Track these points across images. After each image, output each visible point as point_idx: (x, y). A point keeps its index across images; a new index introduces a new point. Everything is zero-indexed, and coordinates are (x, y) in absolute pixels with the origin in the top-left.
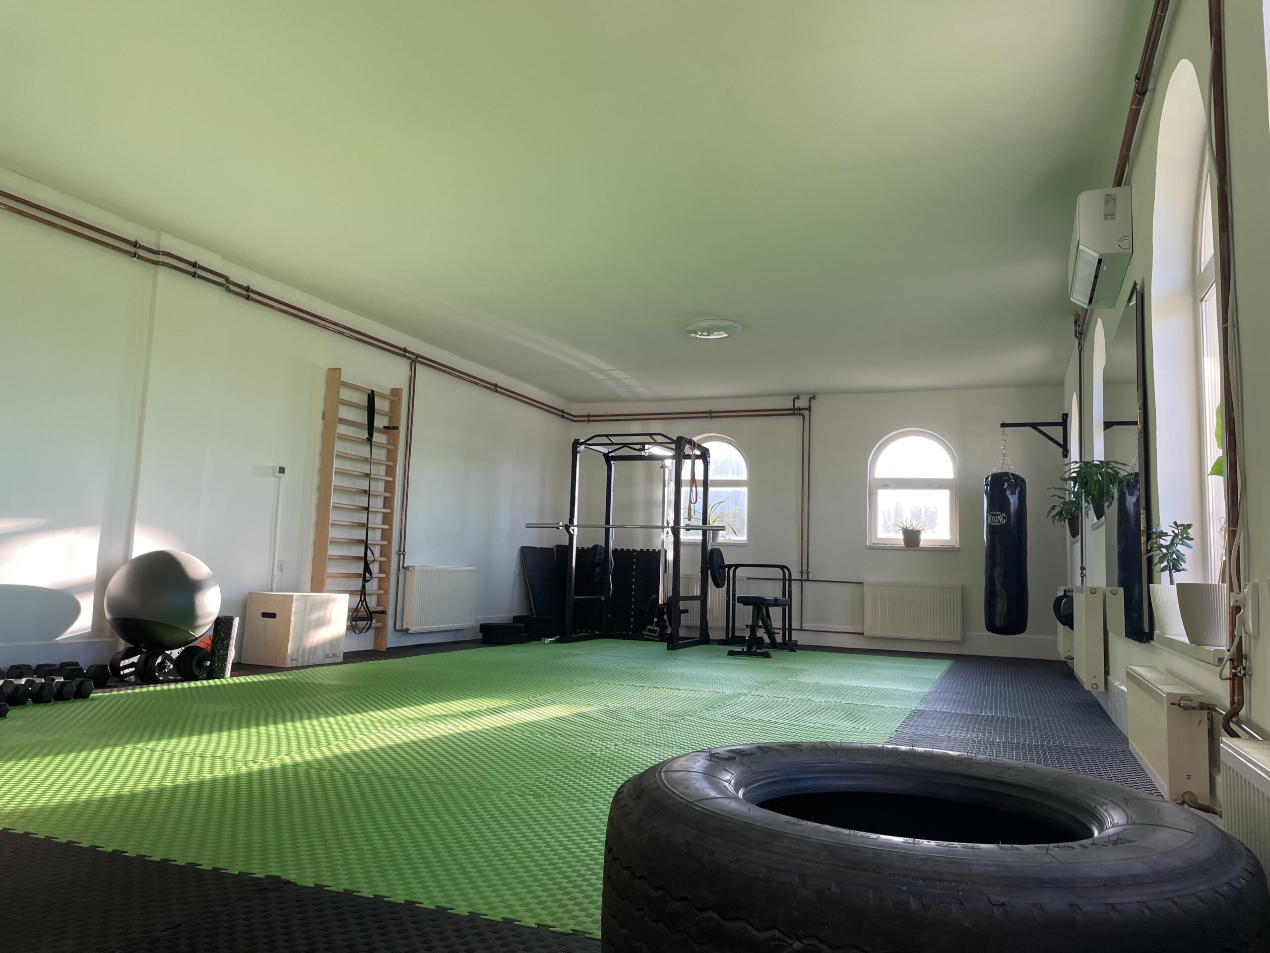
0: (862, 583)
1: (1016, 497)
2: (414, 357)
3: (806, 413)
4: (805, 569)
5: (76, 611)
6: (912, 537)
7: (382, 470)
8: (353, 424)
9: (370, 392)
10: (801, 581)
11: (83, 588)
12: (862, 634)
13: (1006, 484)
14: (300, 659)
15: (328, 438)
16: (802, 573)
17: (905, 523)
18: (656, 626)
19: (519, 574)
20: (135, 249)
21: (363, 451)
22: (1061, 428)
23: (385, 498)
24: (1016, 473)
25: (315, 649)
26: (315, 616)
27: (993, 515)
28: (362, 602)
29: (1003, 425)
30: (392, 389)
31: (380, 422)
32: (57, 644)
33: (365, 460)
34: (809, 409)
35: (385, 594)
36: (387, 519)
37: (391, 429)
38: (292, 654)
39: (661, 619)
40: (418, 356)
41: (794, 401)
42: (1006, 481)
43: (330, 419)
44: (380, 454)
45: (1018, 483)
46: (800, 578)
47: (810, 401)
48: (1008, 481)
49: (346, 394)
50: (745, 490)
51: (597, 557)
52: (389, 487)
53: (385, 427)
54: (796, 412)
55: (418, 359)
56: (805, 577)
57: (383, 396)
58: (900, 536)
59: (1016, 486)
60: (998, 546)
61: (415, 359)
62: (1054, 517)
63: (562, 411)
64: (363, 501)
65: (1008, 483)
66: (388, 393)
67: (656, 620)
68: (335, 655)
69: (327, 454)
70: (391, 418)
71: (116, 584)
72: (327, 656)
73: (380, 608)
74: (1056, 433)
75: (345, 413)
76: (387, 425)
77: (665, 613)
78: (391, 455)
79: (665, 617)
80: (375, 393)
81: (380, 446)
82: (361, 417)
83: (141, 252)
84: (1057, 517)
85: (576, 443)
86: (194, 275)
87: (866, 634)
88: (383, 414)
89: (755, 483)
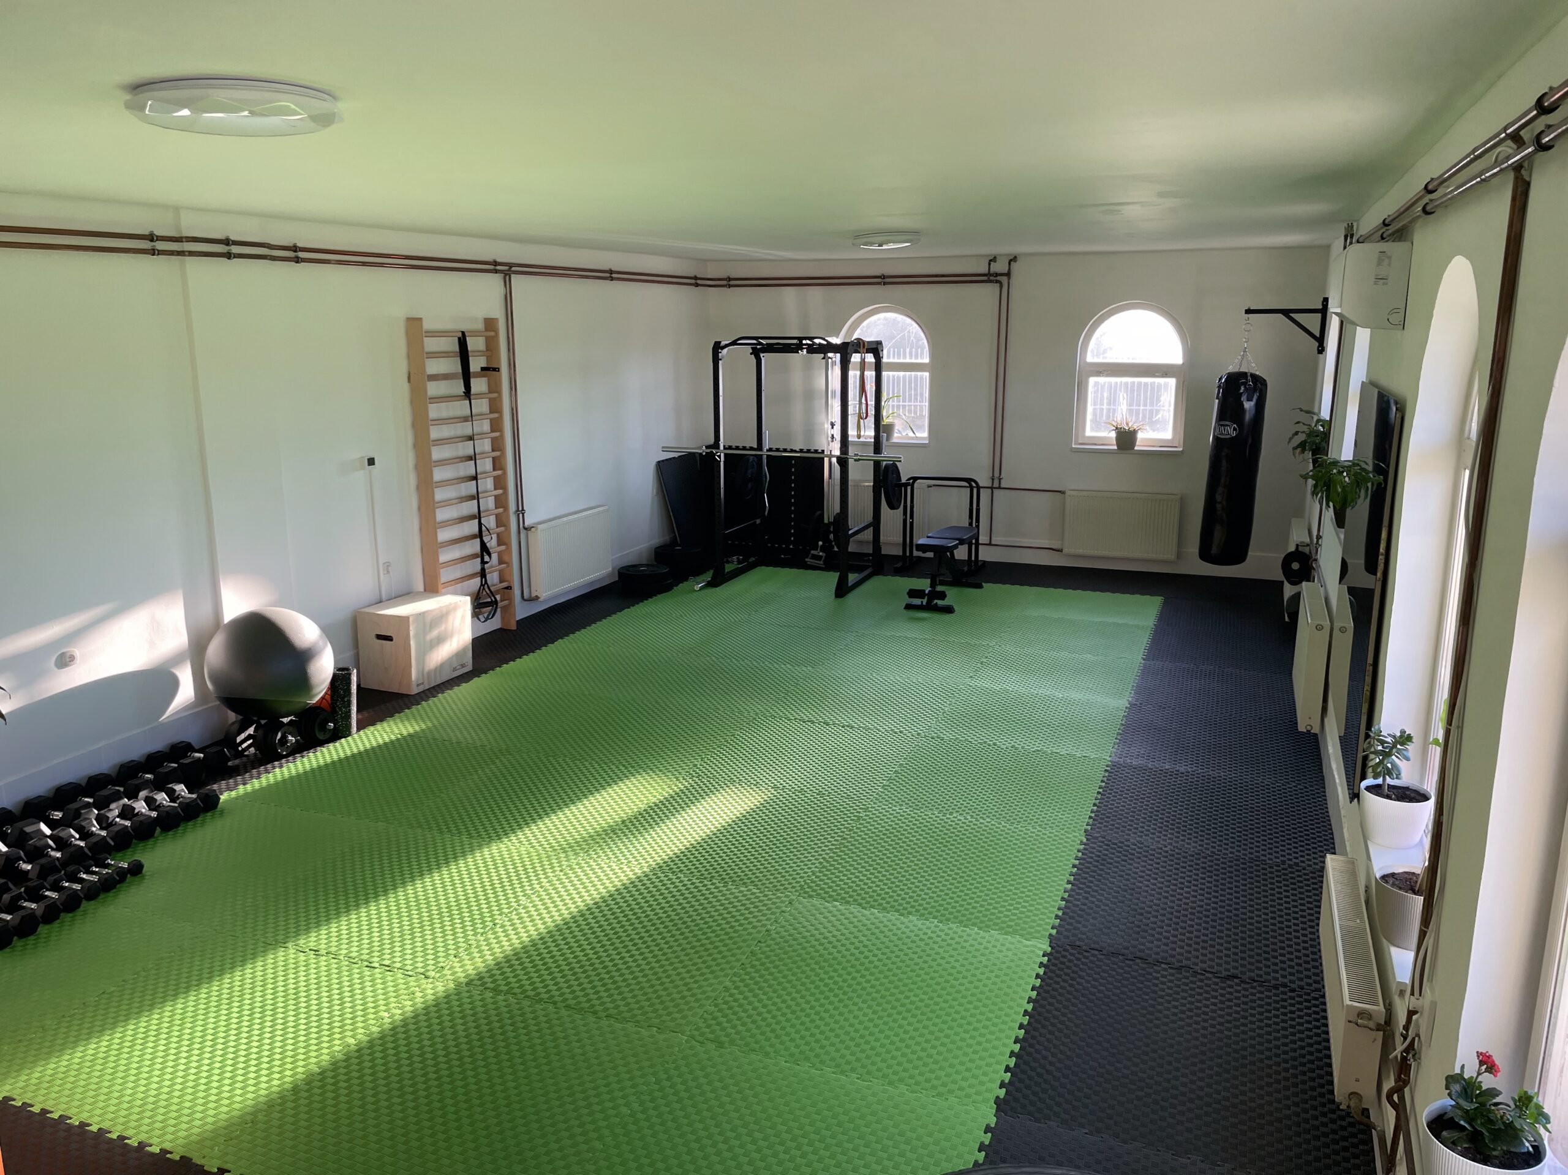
0: (1062, 492)
1: (1252, 403)
2: (506, 268)
3: (1004, 279)
4: (997, 474)
5: (174, 684)
6: (1126, 438)
7: (486, 426)
8: (446, 377)
9: (460, 335)
10: (992, 488)
11: (177, 659)
12: (1060, 551)
13: (1242, 388)
14: (426, 682)
15: (419, 401)
16: (993, 479)
17: (1119, 419)
18: (821, 551)
19: (657, 493)
20: (153, 244)
21: (461, 408)
22: (1319, 315)
23: (494, 459)
24: (1257, 373)
25: (441, 667)
26: (435, 633)
27: (1222, 425)
28: (484, 586)
29: (1249, 311)
30: (485, 319)
31: (476, 364)
32: (162, 724)
33: (465, 419)
34: (1008, 274)
35: (508, 566)
36: (500, 483)
37: (490, 370)
38: (417, 679)
39: (826, 540)
40: (510, 265)
41: (989, 264)
42: (1243, 383)
43: (417, 379)
44: (481, 406)
45: (1258, 385)
46: (990, 485)
47: (1010, 264)
48: (1245, 384)
49: (432, 344)
50: (926, 374)
51: (749, 471)
52: (497, 445)
53: (483, 369)
54: (992, 278)
55: (513, 269)
56: (996, 484)
57: (475, 333)
58: (1113, 435)
59: (1255, 390)
60: (1224, 463)
61: (506, 270)
62: (1295, 448)
63: (696, 278)
64: (469, 469)
65: (1245, 387)
66: (480, 326)
67: (820, 543)
68: (463, 666)
69: (420, 424)
70: (489, 359)
71: (216, 651)
72: (455, 670)
73: (505, 584)
74: (1312, 322)
75: (434, 367)
76: (484, 365)
77: (831, 532)
78: (495, 407)
79: (832, 536)
80: (466, 334)
81: (480, 395)
82: (453, 365)
83: (160, 246)
84: (1299, 449)
85: (717, 347)
86: (229, 256)
87: (1065, 551)
88: (480, 353)
89: (939, 367)
